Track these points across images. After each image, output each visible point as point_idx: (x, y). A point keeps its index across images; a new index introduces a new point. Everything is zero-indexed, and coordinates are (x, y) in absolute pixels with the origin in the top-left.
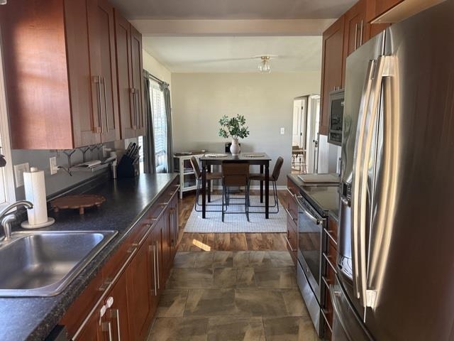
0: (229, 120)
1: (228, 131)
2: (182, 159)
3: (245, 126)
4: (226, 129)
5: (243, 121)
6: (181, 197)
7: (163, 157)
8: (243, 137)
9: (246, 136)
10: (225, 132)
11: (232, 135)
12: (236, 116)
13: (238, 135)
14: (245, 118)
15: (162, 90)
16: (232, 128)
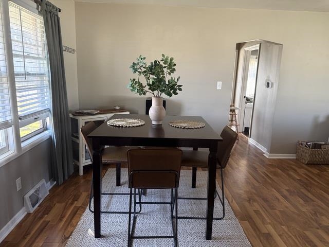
0: (149, 64)
1: (144, 83)
2: (82, 121)
3: (174, 76)
4: (143, 80)
5: (171, 67)
6: (81, 173)
7: (48, 119)
8: (170, 95)
9: (176, 94)
10: (141, 85)
11: (153, 90)
12: (159, 58)
13: (162, 91)
14: (174, 61)
15: (40, 13)
16: (152, 78)
